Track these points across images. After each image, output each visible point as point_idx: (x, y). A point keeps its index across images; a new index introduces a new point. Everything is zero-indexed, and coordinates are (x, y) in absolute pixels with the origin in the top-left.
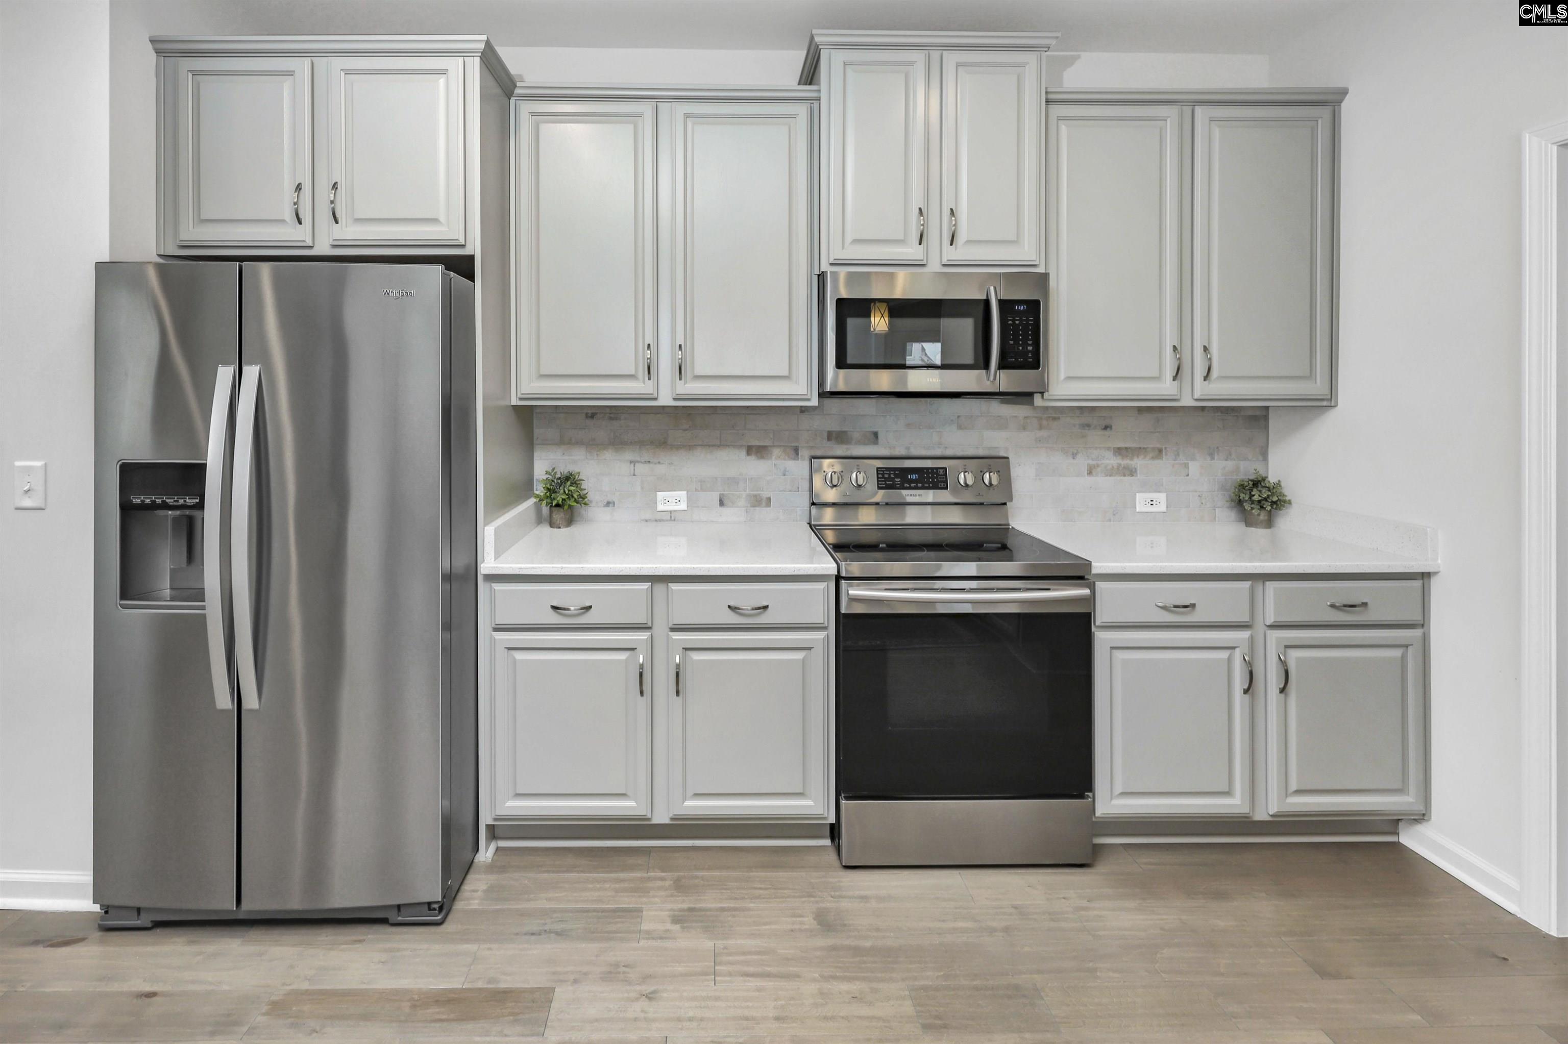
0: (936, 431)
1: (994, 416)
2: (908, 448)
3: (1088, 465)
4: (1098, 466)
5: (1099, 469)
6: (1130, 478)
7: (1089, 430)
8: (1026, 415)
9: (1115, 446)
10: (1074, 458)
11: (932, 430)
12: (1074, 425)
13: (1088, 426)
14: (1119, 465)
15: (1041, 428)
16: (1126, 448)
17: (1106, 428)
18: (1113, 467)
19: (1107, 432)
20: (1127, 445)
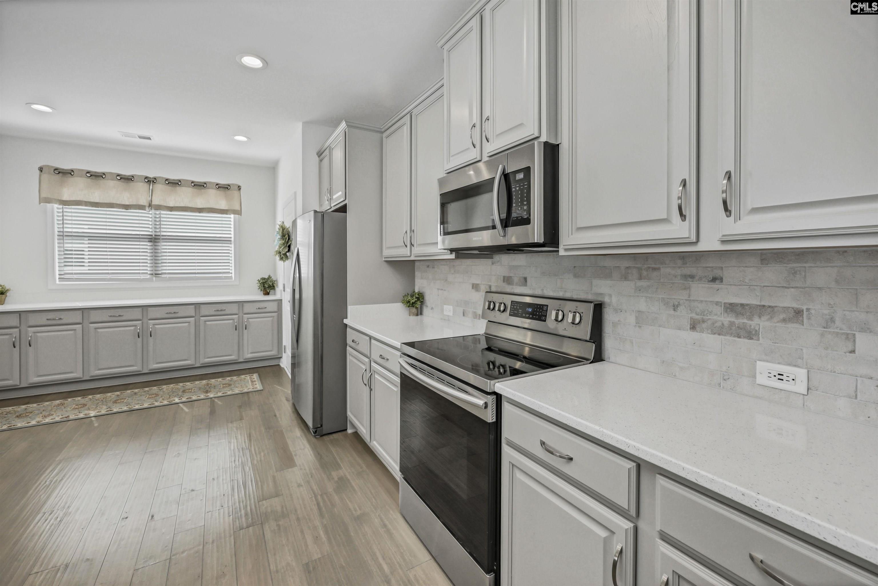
0: (560, 278)
1: (600, 267)
2: (542, 290)
3: (691, 318)
4: (704, 321)
5: (704, 325)
6: (746, 341)
7: (693, 281)
8: (627, 266)
9: (726, 301)
10: (675, 310)
11: (557, 277)
12: (676, 276)
13: (692, 277)
14: (732, 324)
15: (640, 278)
16: (742, 305)
17: (714, 280)
18: (723, 324)
19: (716, 286)
20: (744, 301)
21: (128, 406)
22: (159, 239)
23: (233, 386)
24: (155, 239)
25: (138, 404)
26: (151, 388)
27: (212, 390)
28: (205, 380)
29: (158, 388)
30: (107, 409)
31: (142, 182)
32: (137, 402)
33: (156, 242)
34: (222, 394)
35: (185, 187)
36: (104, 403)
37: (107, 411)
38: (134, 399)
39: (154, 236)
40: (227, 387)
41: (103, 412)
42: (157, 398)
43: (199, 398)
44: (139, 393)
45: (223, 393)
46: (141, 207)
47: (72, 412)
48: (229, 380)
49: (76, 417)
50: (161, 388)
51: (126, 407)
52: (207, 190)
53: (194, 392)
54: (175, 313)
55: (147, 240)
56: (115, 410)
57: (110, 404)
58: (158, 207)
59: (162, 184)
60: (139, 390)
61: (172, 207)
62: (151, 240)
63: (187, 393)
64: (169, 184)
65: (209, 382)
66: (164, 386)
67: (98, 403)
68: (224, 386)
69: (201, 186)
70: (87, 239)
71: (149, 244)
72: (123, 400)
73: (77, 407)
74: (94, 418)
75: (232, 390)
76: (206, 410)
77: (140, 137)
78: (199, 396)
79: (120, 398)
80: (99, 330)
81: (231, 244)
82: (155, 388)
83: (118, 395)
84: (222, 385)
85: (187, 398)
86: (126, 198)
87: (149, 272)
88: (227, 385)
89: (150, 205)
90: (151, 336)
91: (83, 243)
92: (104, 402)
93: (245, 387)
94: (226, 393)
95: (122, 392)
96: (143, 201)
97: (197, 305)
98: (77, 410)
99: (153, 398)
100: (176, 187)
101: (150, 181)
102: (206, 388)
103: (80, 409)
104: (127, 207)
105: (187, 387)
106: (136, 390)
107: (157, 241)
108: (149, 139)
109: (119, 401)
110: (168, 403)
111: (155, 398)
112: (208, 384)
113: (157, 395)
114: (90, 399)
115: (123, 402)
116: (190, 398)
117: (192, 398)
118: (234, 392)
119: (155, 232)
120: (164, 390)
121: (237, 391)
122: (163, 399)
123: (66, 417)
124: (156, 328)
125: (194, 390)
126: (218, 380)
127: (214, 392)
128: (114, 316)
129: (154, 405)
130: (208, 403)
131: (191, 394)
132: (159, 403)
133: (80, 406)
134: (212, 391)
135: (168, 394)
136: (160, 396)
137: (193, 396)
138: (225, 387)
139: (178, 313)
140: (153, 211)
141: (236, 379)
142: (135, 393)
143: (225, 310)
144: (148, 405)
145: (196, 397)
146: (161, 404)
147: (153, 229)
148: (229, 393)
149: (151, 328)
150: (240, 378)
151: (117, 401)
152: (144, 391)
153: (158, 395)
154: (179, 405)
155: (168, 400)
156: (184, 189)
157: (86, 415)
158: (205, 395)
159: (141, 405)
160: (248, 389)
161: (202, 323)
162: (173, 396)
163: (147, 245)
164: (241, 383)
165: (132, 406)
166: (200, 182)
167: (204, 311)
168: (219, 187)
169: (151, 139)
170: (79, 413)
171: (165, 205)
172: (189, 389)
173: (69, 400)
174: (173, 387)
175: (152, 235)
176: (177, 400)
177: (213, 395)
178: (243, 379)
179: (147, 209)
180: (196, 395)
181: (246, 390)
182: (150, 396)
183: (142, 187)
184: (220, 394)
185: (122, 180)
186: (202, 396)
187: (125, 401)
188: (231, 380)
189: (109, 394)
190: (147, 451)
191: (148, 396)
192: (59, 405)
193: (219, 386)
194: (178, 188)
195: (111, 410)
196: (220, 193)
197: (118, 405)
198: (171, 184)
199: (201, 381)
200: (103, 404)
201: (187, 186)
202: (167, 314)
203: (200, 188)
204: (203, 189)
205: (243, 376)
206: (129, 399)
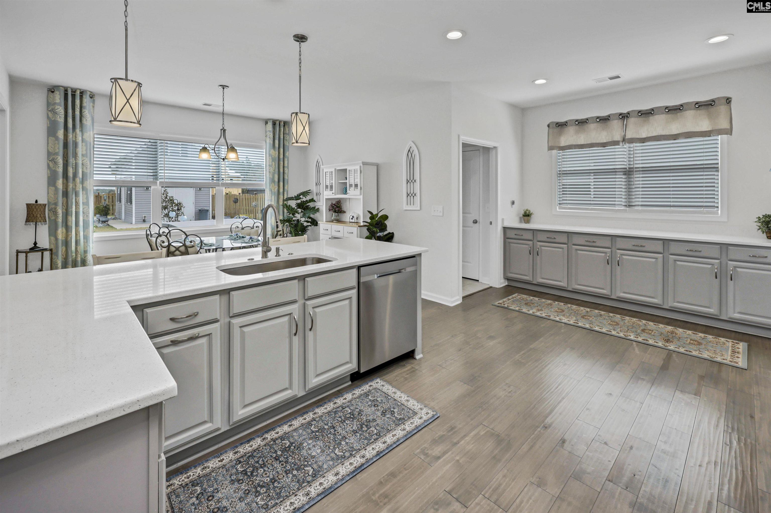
21: (590, 325)
22: (633, 171)
23: (703, 346)
24: (629, 171)
25: (599, 326)
26: (615, 315)
27: (675, 340)
28: (672, 326)
29: (621, 317)
30: (575, 320)
31: (617, 119)
32: (599, 324)
33: (629, 175)
34: (685, 350)
35: (658, 114)
36: (576, 315)
37: (574, 323)
38: (598, 320)
39: (628, 169)
40: (694, 344)
41: (571, 322)
42: (617, 327)
43: (656, 344)
44: (604, 316)
45: (687, 351)
46: (616, 143)
47: (553, 313)
48: (701, 337)
49: (554, 318)
50: (623, 319)
51: (589, 325)
52: (685, 112)
53: (654, 335)
54: (641, 246)
55: (622, 173)
56: (580, 324)
57: (579, 317)
58: (632, 141)
59: (635, 117)
60: (605, 313)
61: (645, 138)
62: (626, 173)
63: (645, 334)
64: (642, 115)
65: (676, 330)
66: (627, 318)
67: (572, 313)
68: (692, 342)
69: (676, 109)
70: (592, 175)
71: (624, 177)
72: (589, 318)
73: (558, 310)
74: (563, 324)
75: (700, 351)
76: (658, 361)
77: (611, 78)
78: (657, 342)
79: (588, 315)
80: (579, 252)
81: (718, 171)
82: (619, 316)
83: (587, 312)
84: (689, 340)
85: (644, 338)
86: (603, 137)
87: (623, 204)
88: (696, 343)
89: (624, 140)
90: (619, 265)
91: (590, 179)
92: (576, 313)
93: (719, 354)
94: (690, 352)
95: (592, 310)
96: (617, 137)
97: (666, 242)
98: (557, 313)
99: (613, 325)
100: (648, 117)
101: (624, 117)
102: (668, 336)
103: (559, 313)
104: (604, 145)
105: (649, 327)
106: (603, 313)
107: (631, 173)
108: (618, 77)
109: (586, 317)
110: (623, 336)
111: (615, 326)
112: (672, 332)
113: (617, 324)
114: (568, 307)
115: (588, 319)
116: (647, 340)
117: (648, 341)
118: (700, 355)
119: (629, 164)
120: (626, 321)
121: (705, 355)
122: (621, 331)
123: (548, 316)
124: (623, 258)
125: (655, 332)
126: (687, 332)
127: (676, 344)
128: (589, 241)
129: (611, 333)
130: (664, 355)
131: (650, 336)
132: (616, 332)
133: (560, 311)
134: (674, 342)
135: (627, 327)
136: (620, 326)
137: (651, 339)
138: (692, 344)
139: (644, 246)
140: (627, 145)
141: (712, 340)
142: (601, 315)
143: (701, 251)
144: (606, 331)
145: (653, 342)
146: (618, 334)
147: (628, 162)
148: (694, 353)
149: (619, 257)
150: (717, 340)
151: (585, 317)
152: (609, 315)
153: (619, 325)
154: (632, 344)
155: (625, 334)
156: (657, 117)
157: (560, 319)
158: (664, 343)
159: (600, 328)
160: (724, 359)
161: (671, 262)
162: (631, 331)
163: (622, 178)
164: (715, 346)
165: (594, 326)
166: (676, 106)
167: (674, 248)
168: (699, 105)
169: (620, 77)
170: (557, 316)
171: (638, 137)
172: (650, 330)
173: (556, 303)
174: (636, 321)
175: (626, 168)
176: (632, 337)
177: (674, 347)
178: (721, 343)
179: (621, 144)
180: (654, 339)
181: (719, 359)
182: (611, 323)
183: (616, 124)
184: (682, 350)
185: (601, 121)
186: (660, 344)
187: (590, 319)
188: (703, 339)
189: (582, 308)
190: (587, 375)
191: (610, 321)
192: (549, 304)
193: (686, 339)
194: (651, 118)
195: (577, 323)
196: (702, 112)
197: (584, 320)
198: (644, 115)
199: (666, 326)
200: (574, 315)
201: (660, 113)
202: (634, 247)
203: (675, 112)
204: (679, 112)
205: (723, 340)
206: (594, 318)
